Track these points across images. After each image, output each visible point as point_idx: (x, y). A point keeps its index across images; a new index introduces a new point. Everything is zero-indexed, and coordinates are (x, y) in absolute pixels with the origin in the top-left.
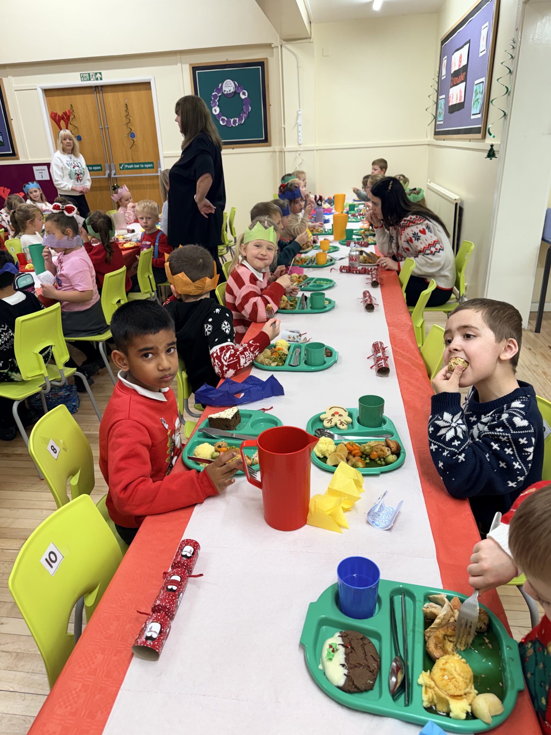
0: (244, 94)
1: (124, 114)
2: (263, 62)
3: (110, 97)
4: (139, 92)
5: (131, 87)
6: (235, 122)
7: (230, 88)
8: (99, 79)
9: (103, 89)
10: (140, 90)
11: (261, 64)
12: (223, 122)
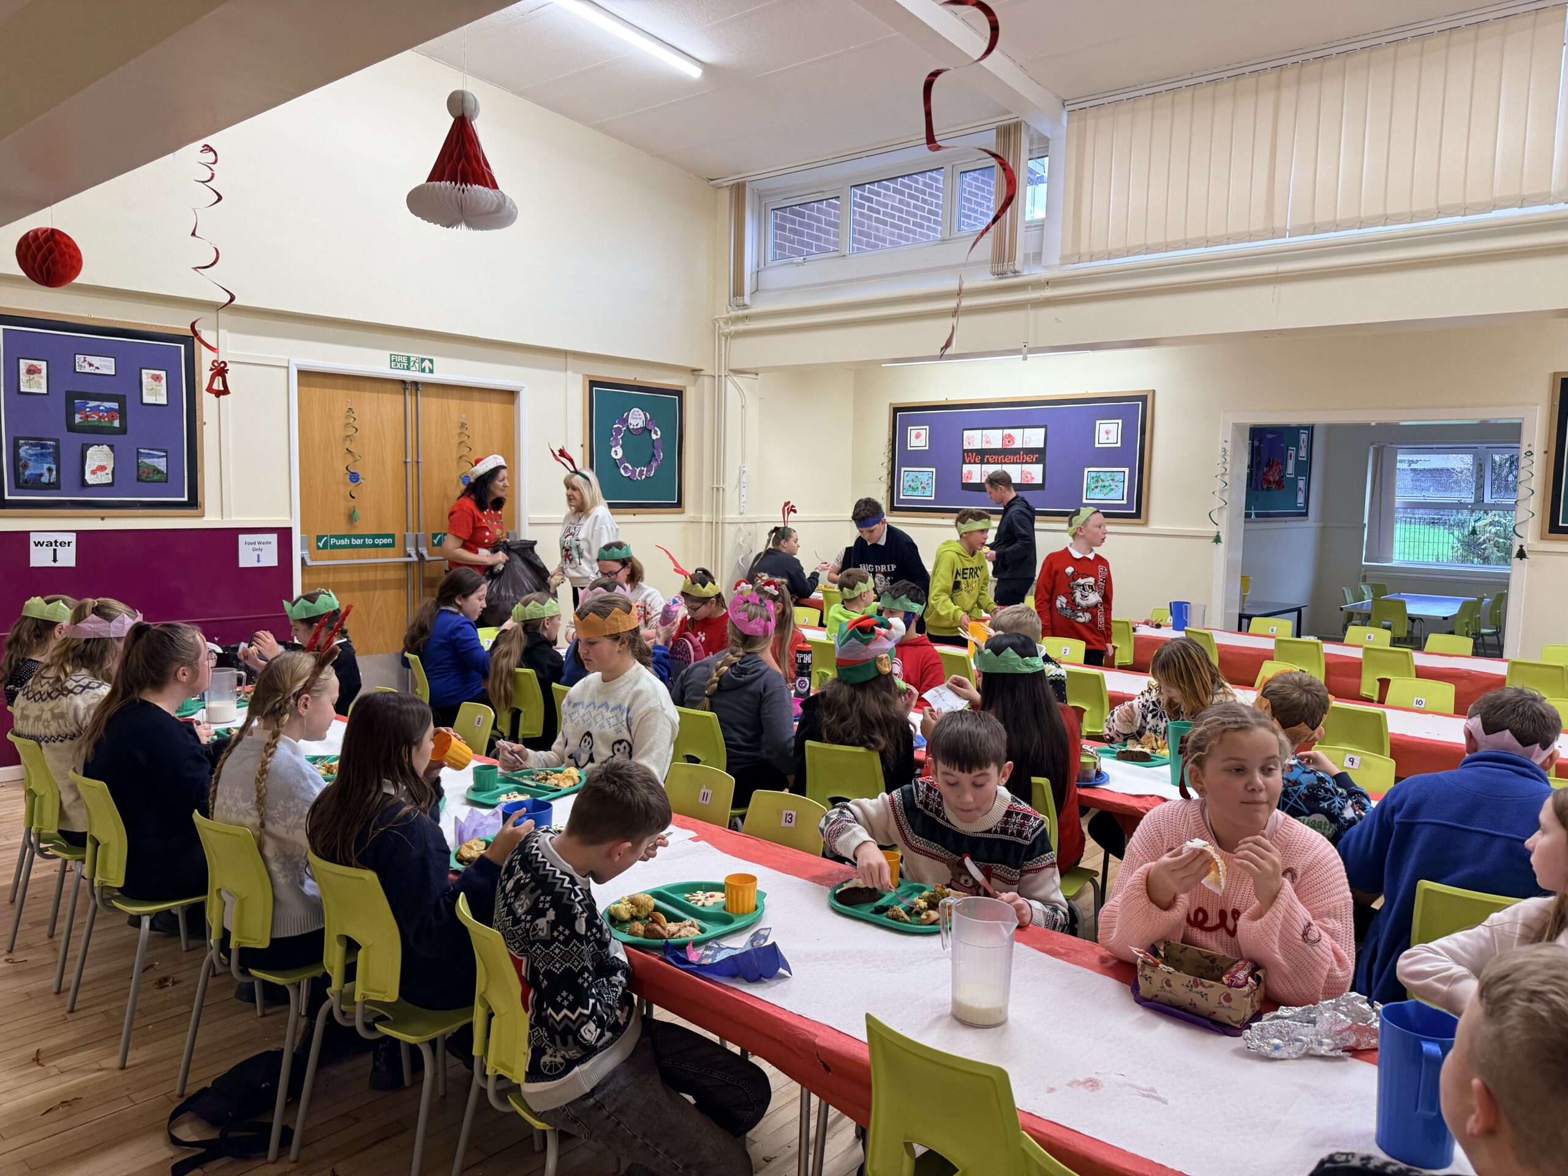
0: (656, 433)
1: (455, 438)
2: (681, 392)
4: (488, 404)
5: (476, 394)
6: (642, 473)
7: (638, 421)
8: (427, 370)
10: (490, 402)
11: (680, 393)
12: (626, 472)
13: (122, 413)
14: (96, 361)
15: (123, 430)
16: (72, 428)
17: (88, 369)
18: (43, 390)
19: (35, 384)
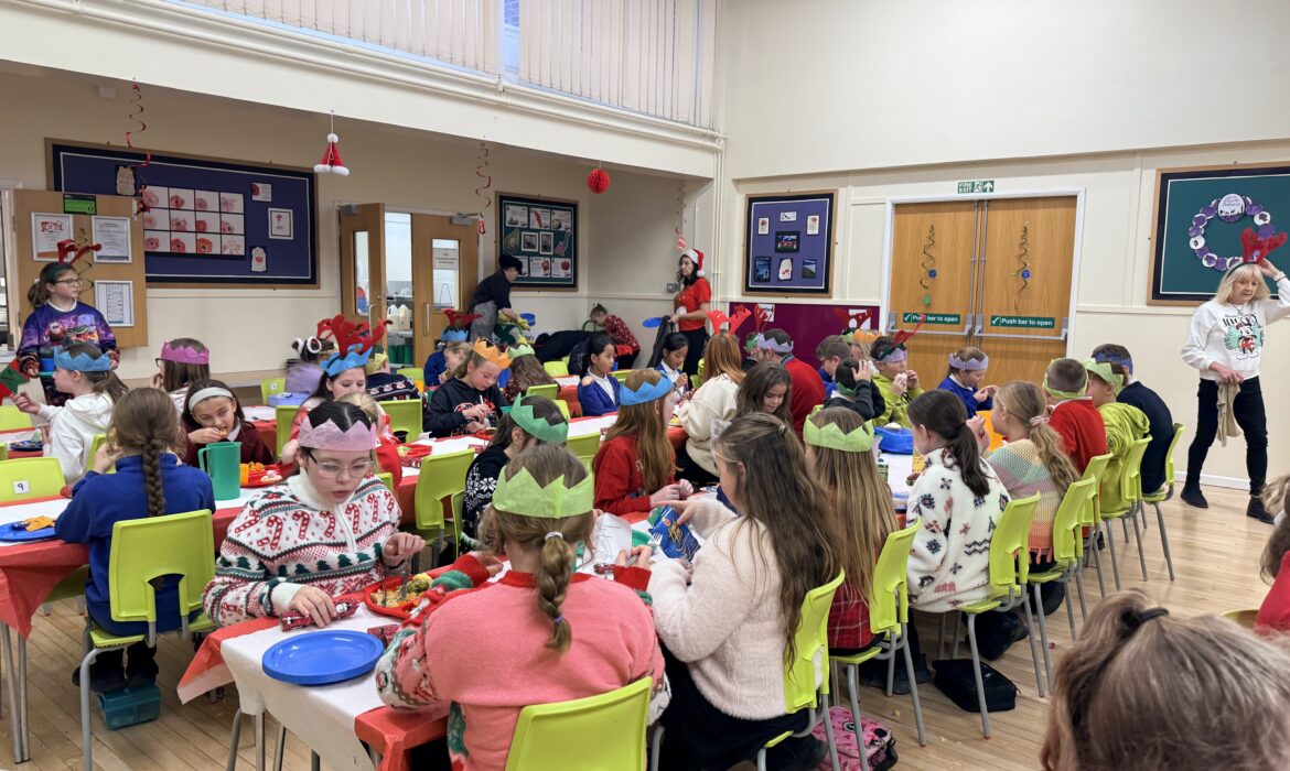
0: (1263, 217)
1: (1018, 241)
3: (999, 217)
4: (1053, 210)
7: (1233, 208)
8: (988, 190)
9: (993, 205)
10: (1054, 208)
12: (1209, 263)
13: (798, 241)
14: (788, 214)
15: (797, 250)
16: (777, 251)
17: (785, 219)
18: (767, 232)
19: (764, 230)
